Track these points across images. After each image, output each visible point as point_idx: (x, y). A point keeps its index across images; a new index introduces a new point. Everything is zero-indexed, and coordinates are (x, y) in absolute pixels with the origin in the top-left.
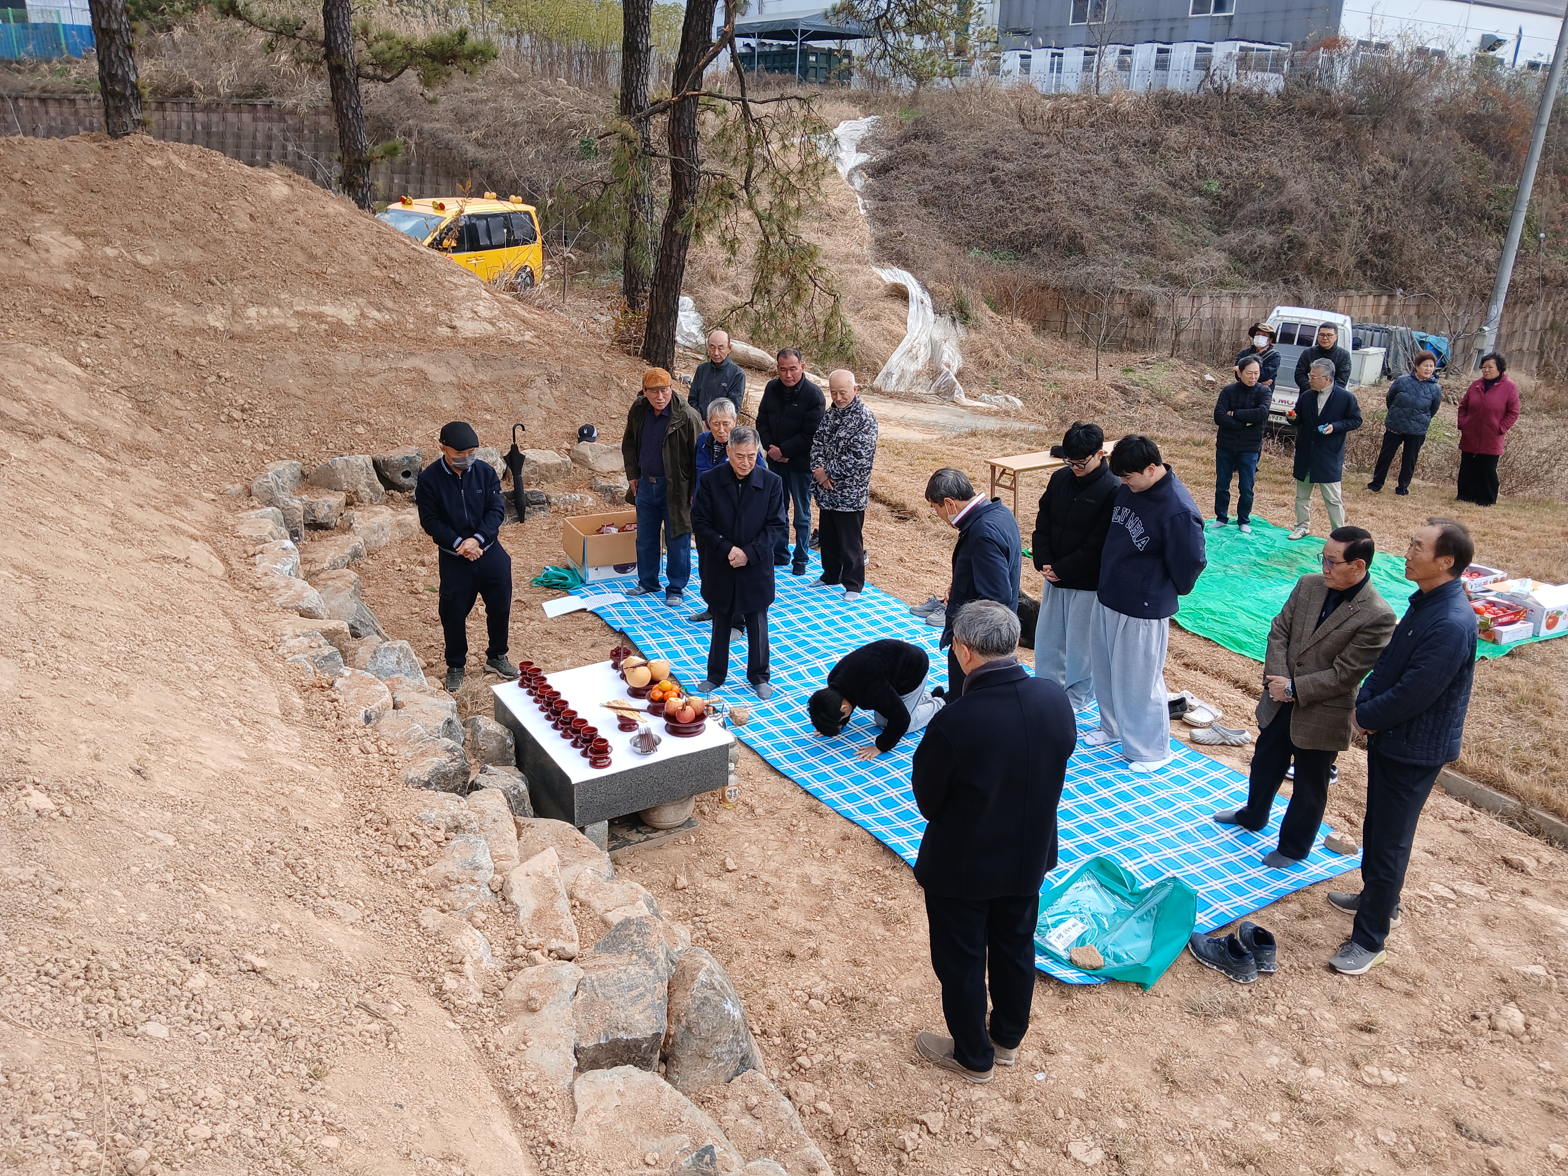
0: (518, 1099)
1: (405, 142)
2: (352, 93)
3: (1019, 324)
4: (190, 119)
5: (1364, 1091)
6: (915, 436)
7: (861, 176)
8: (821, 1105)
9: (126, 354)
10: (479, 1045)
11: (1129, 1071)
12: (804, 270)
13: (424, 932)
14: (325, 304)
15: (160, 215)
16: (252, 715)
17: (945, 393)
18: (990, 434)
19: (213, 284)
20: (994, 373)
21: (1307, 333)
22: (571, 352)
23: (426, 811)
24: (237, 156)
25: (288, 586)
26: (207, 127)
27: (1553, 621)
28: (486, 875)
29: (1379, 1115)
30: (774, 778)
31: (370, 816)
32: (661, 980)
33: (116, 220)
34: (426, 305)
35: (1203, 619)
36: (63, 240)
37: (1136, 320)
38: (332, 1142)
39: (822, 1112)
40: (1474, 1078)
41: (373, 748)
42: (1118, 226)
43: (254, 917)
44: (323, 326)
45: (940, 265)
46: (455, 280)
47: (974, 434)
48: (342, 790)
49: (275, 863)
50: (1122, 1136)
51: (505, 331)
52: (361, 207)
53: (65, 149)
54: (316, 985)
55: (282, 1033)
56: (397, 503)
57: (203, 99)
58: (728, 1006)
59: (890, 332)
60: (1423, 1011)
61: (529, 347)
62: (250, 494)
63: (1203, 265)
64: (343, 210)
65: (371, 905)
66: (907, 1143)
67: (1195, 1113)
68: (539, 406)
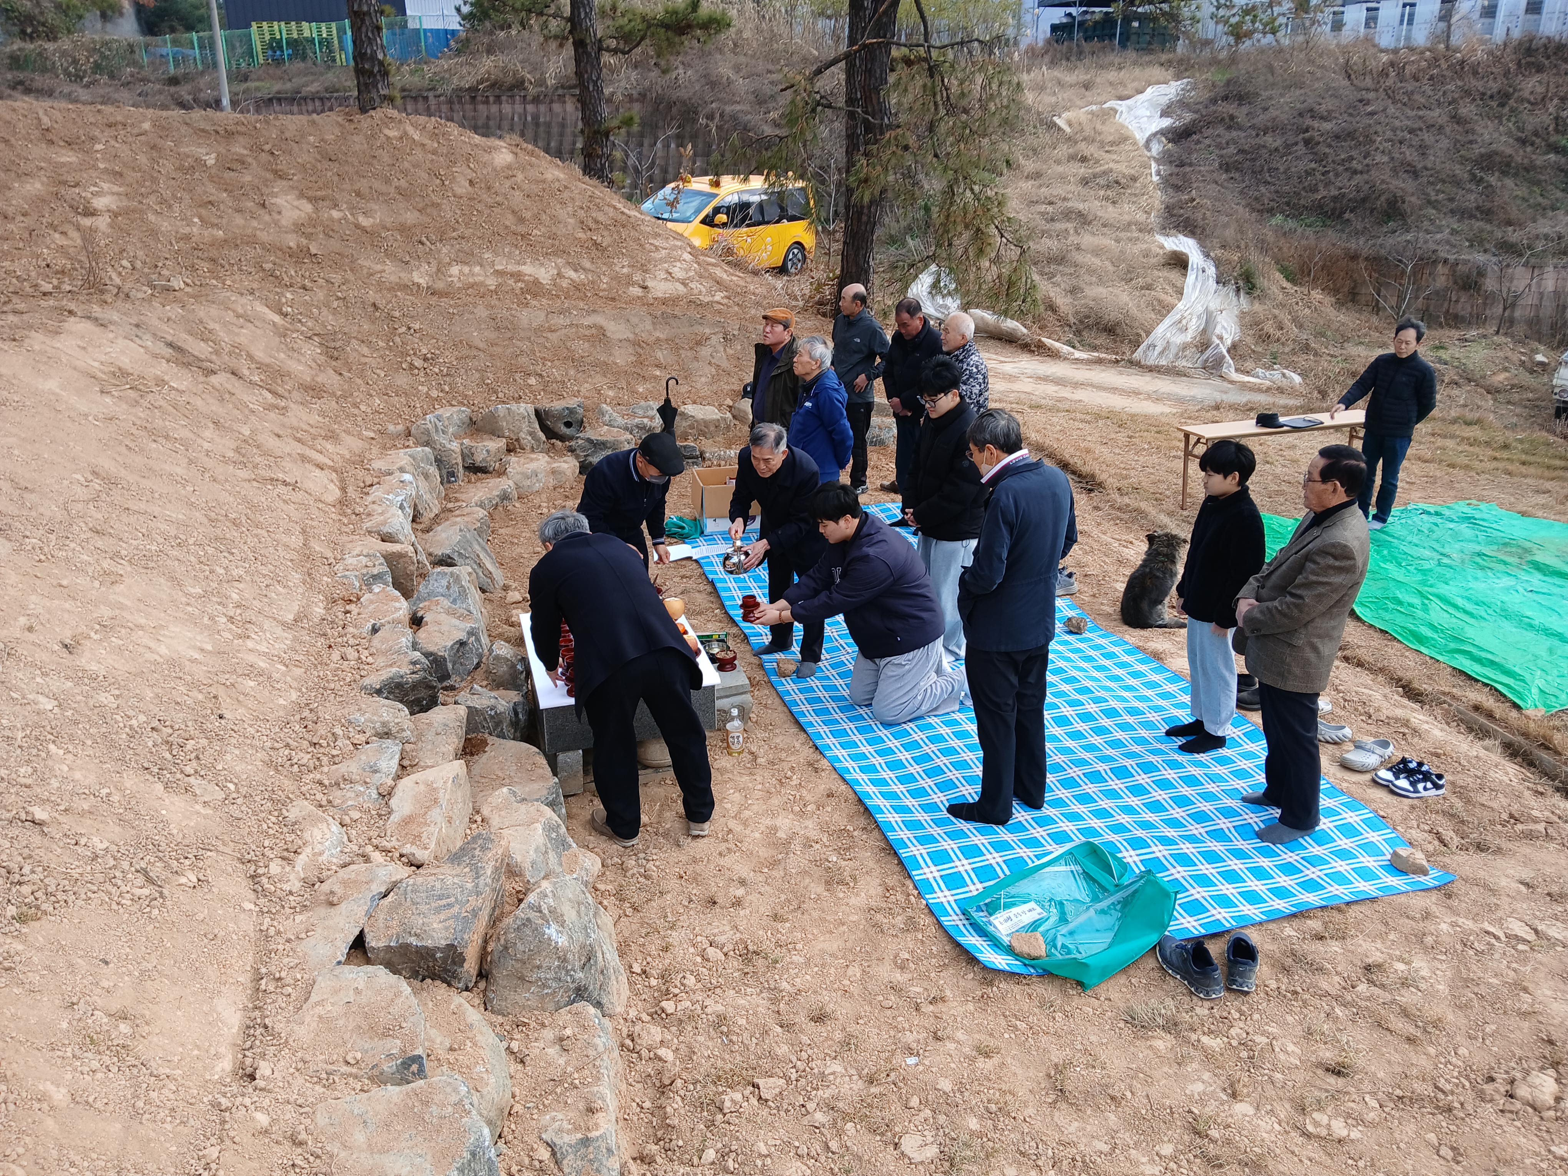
0: (264, 981)
1: (707, 126)
2: (593, 67)
3: (1317, 295)
4: (521, 110)
5: (1300, 1140)
7: (1159, 142)
8: (662, 1052)
9: (327, 306)
10: (264, 928)
11: (1019, 1071)
12: (991, 220)
13: (283, 821)
14: (525, 263)
15: (388, 181)
16: (251, 616)
17: (1213, 368)
19: (422, 243)
20: (1274, 347)
23: (357, 715)
25: (382, 514)
26: (536, 117)
28: (383, 779)
30: (793, 730)
32: (478, 894)
33: (347, 186)
34: (623, 267)
35: (1386, 610)
36: (296, 203)
37: (1461, 293)
39: (660, 1059)
40: (1453, 1149)
41: (354, 656)
42: (1448, 188)
44: (519, 284)
45: (1230, 233)
46: (657, 241)
48: (300, 690)
50: (968, 1138)
51: (695, 291)
53: (314, 122)
54: (105, 845)
56: (556, 452)
57: (532, 90)
58: (552, 931)
59: (1159, 302)
60: (1423, 1061)
61: (716, 306)
62: (409, 434)
63: (1546, 230)
64: (562, 176)
65: (244, 791)
66: (727, 1104)
67: (1072, 1129)
68: (710, 363)
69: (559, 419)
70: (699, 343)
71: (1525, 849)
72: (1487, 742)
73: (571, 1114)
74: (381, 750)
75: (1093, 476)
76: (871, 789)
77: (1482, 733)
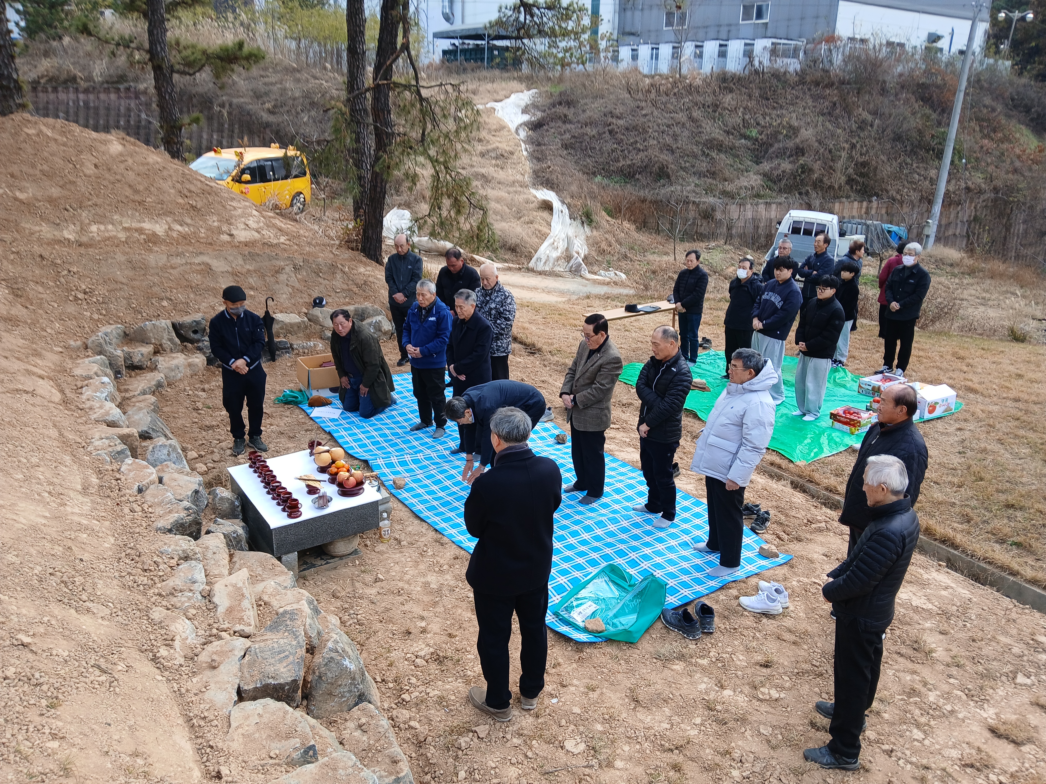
0: (195, 721)
1: (220, 111)
2: (168, 83)
3: (626, 224)
4: (74, 98)
5: (757, 703)
6: (552, 299)
7: (524, 130)
8: (412, 723)
9: (6, 258)
10: (176, 689)
11: (612, 695)
12: (463, 193)
13: (151, 622)
14: (144, 222)
15: (33, 166)
16: (59, 489)
17: (575, 271)
18: (598, 297)
19: (67, 210)
20: (608, 257)
21: (808, 227)
22: (312, 249)
23: (166, 548)
24: (86, 126)
25: (100, 407)
26: (86, 103)
27: (932, 409)
28: (201, 586)
29: (762, 718)
30: (417, 522)
31: (129, 551)
32: (301, 647)
34: (214, 221)
37: (703, 221)
38: (55, 744)
39: (412, 728)
40: (827, 693)
41: (138, 509)
42: (690, 159)
43: (33, 613)
44: (143, 236)
45: (574, 188)
46: (234, 204)
47: (588, 297)
48: (113, 536)
49: (53, 581)
50: (599, 735)
51: (266, 236)
52: (173, 157)
54: (66, 653)
55: (34, 681)
56: (188, 351)
57: (83, 84)
58: (347, 662)
59: (539, 231)
60: (803, 653)
61: (282, 246)
62: (86, 348)
63: (746, 184)
64: (159, 160)
65: (118, 606)
66: (463, 744)
67: (648, 720)
68: (287, 285)
69: (189, 328)
70: (277, 272)
71: (820, 538)
72: (783, 482)
73: (383, 767)
74: (191, 568)
75: (534, 345)
77: (779, 478)
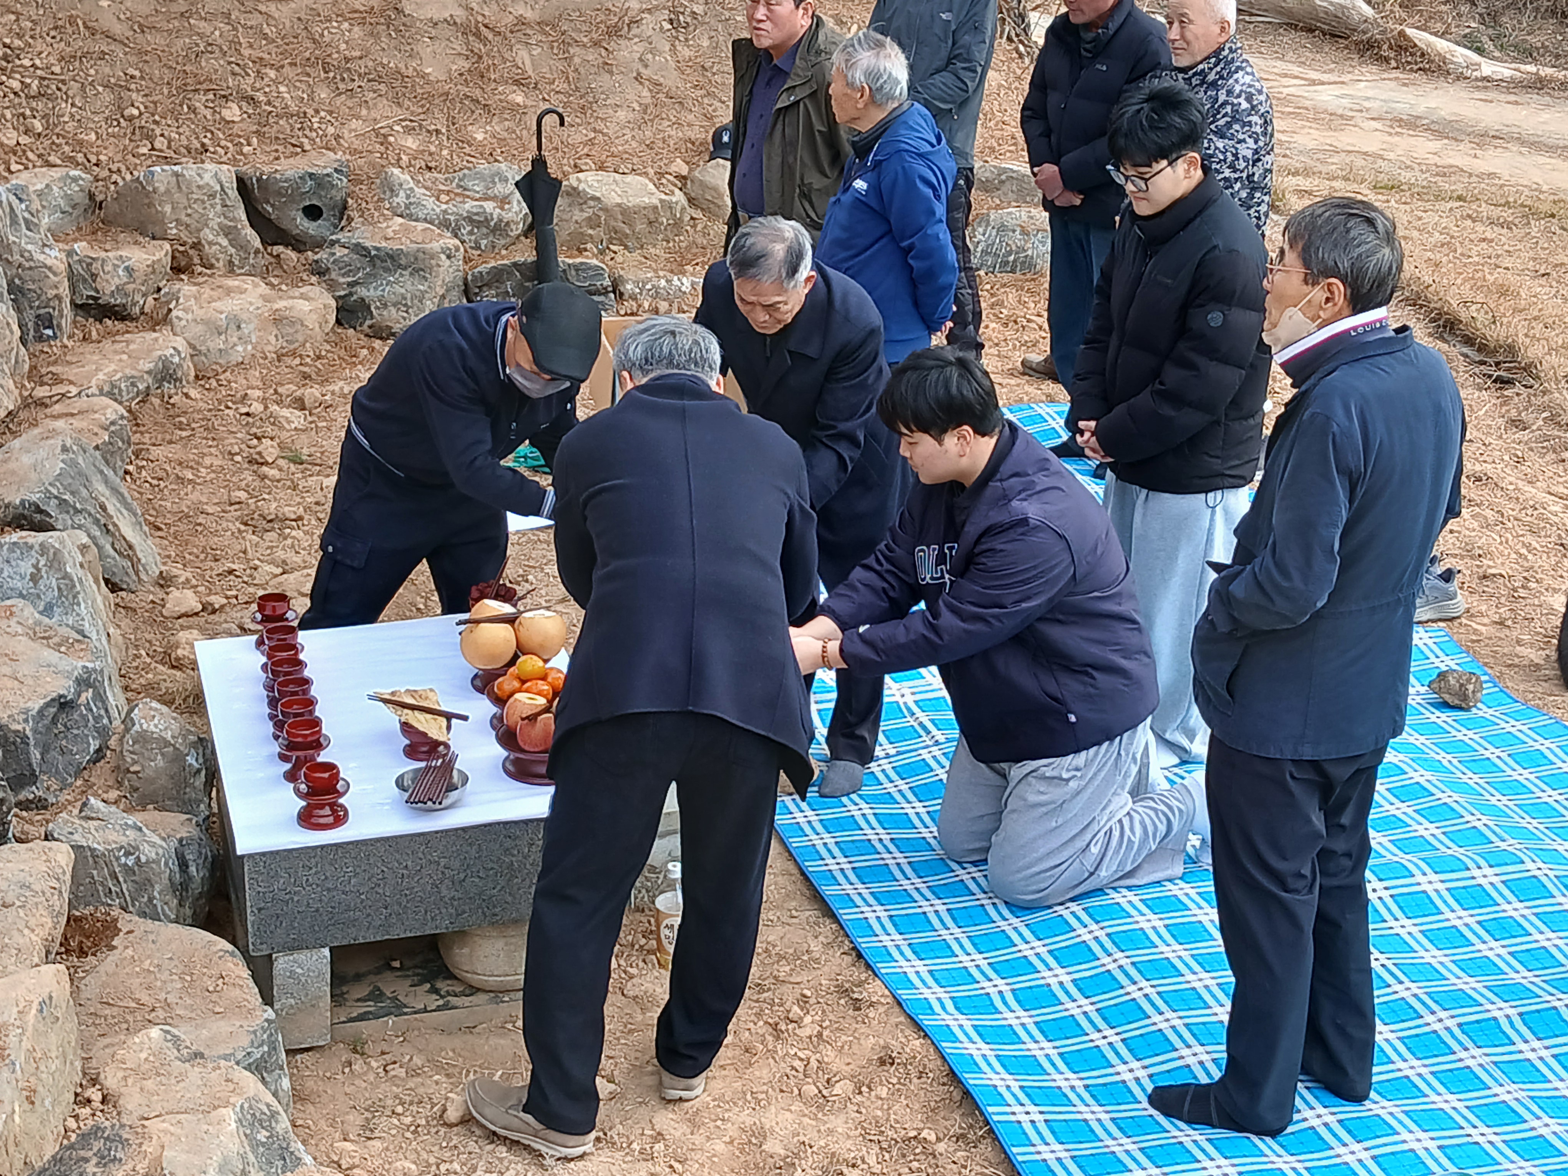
56: (287, 273)
68: (638, 78)
69: (291, 199)
70: (614, 32)
75: (1511, 349)
76: (978, 1049)
